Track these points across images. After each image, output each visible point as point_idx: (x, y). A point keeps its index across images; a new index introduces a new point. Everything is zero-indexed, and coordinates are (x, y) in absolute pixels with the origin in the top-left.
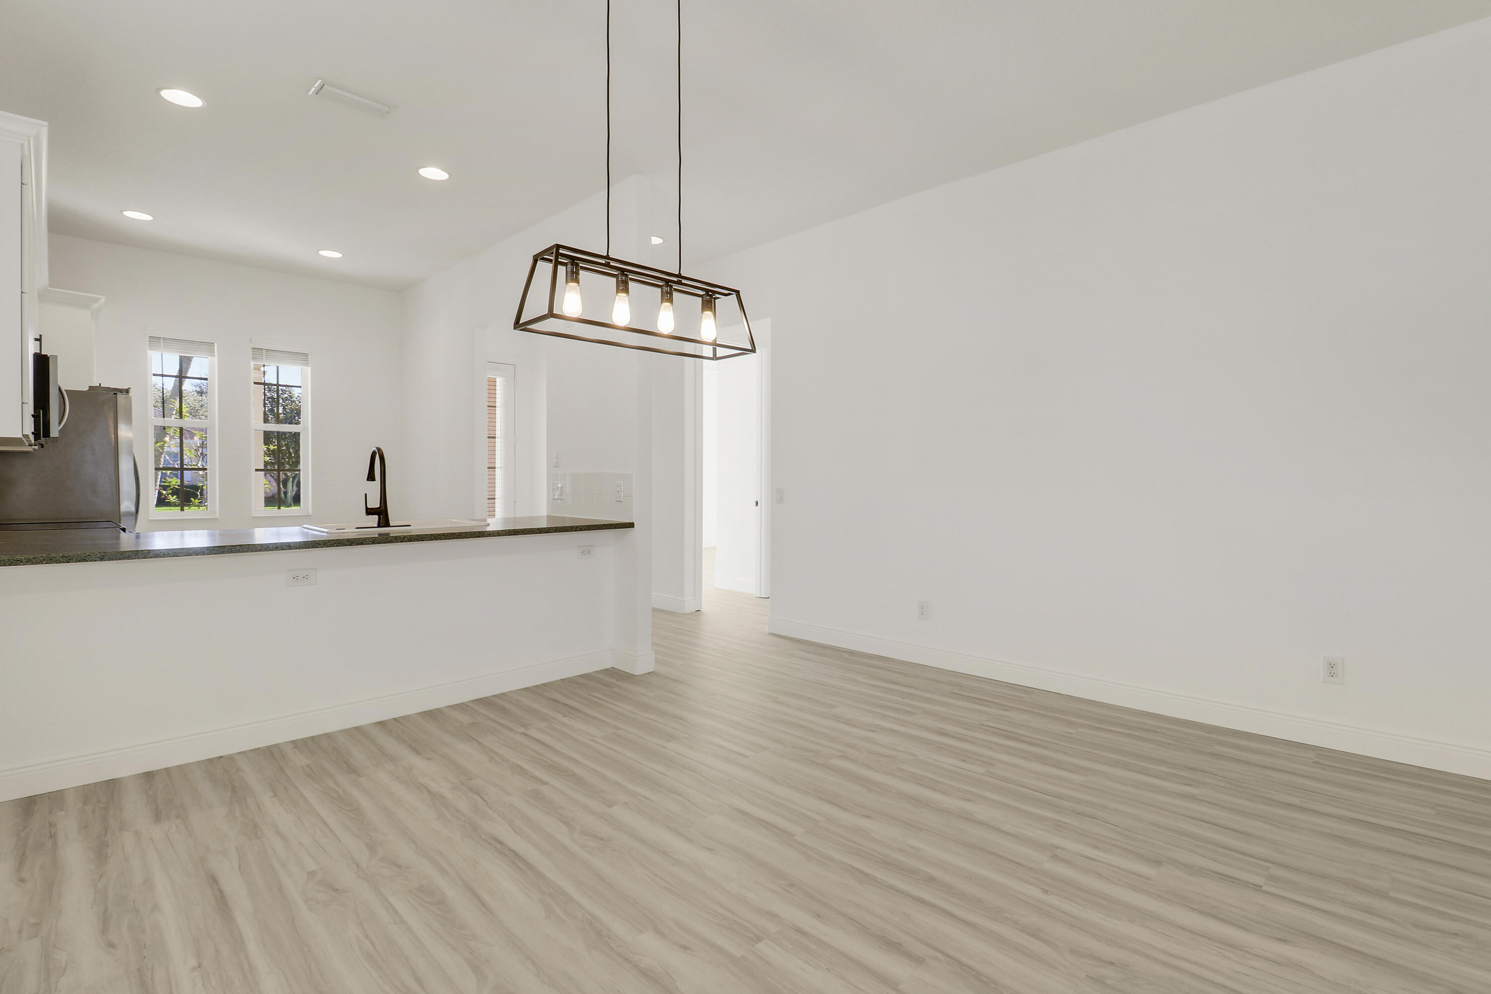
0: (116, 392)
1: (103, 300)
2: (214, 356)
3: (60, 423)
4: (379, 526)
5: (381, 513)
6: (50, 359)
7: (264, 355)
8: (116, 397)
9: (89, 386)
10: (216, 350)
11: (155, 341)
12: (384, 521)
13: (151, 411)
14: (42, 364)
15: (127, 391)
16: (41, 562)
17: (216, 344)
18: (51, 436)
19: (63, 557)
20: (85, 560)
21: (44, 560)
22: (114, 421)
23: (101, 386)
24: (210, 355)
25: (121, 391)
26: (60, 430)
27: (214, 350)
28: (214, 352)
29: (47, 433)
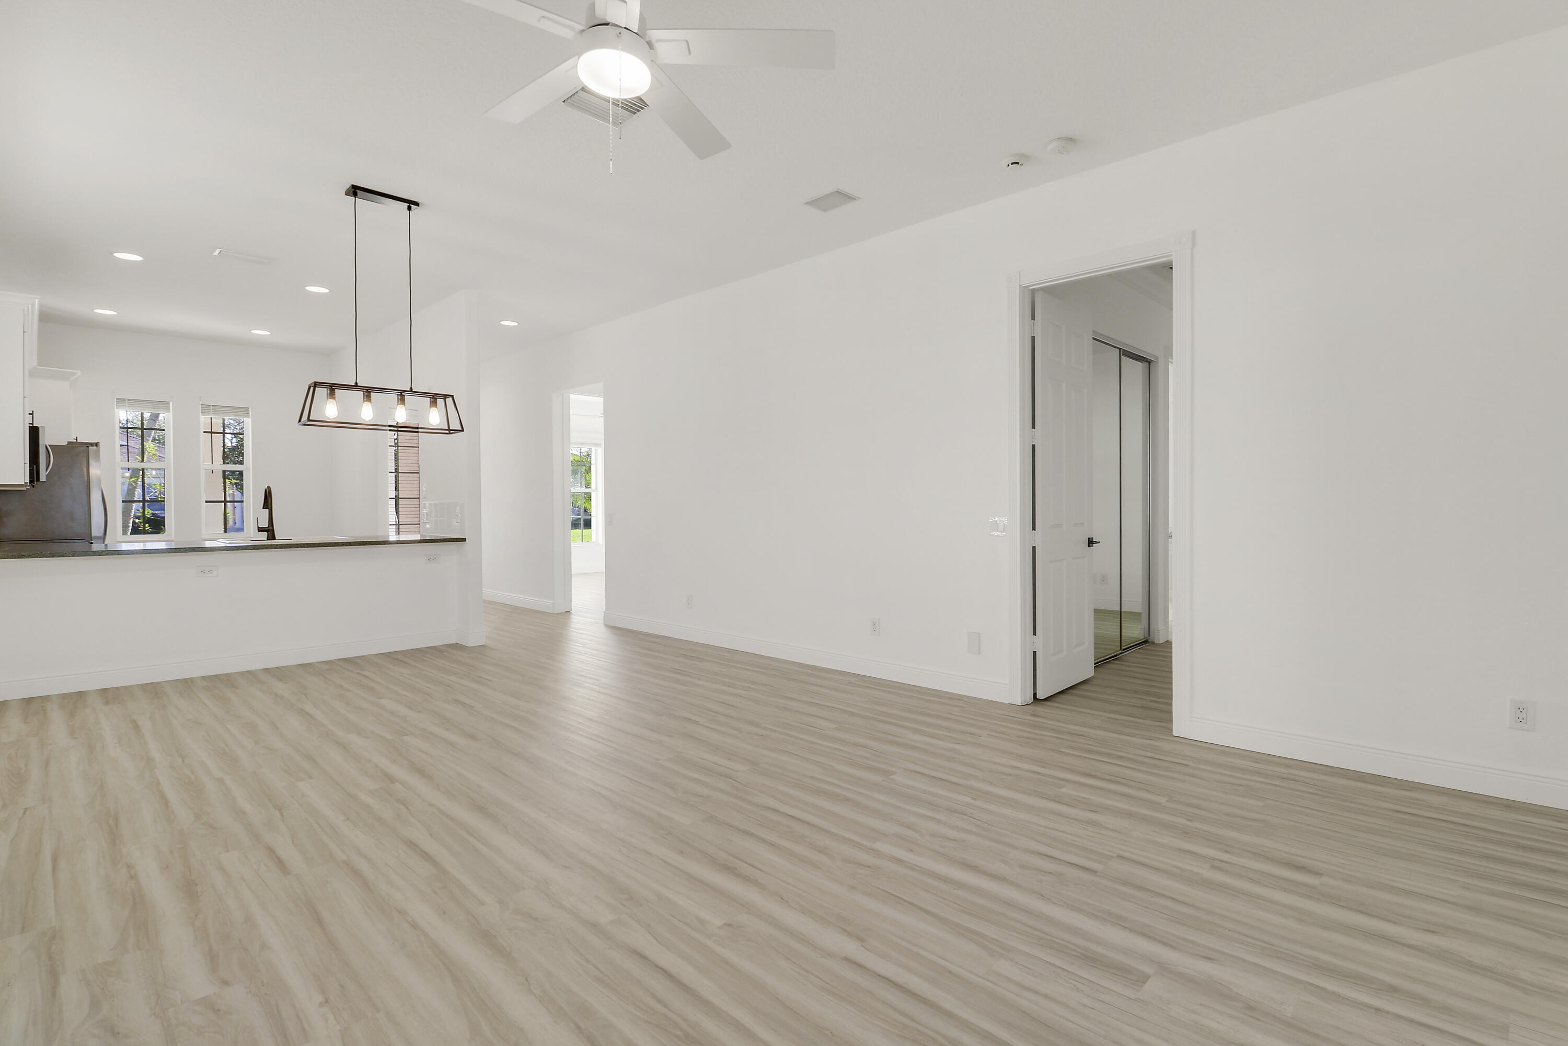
0: (88, 445)
1: (79, 373)
2: (169, 412)
3: (47, 470)
4: (268, 540)
5: (270, 531)
6: (40, 429)
7: (211, 410)
8: (88, 449)
9: (68, 442)
10: (171, 408)
11: (121, 402)
12: (272, 536)
13: (118, 457)
14: (34, 432)
15: (97, 444)
16: (37, 557)
17: (171, 402)
18: (41, 480)
19: (50, 554)
20: (63, 556)
21: (39, 555)
22: (87, 466)
23: (78, 441)
24: (167, 412)
25: (92, 444)
26: (47, 475)
27: (169, 407)
28: (169, 409)
29: (38, 479)
